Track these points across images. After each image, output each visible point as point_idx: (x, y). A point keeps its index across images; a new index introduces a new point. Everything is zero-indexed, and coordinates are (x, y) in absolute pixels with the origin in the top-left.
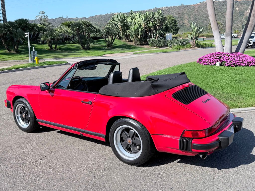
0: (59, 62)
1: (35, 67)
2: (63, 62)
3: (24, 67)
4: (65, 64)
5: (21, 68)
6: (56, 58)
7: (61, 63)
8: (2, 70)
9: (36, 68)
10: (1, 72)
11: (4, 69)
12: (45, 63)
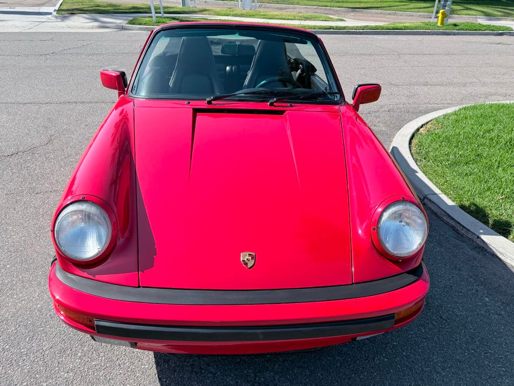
0: (488, 27)
1: (426, 32)
2: (499, 28)
3: (406, 28)
4: (501, 34)
5: (400, 29)
6: (488, 15)
7: (492, 30)
8: (363, 29)
9: (429, 34)
10: (359, 32)
11: (367, 26)
12: (455, 25)
